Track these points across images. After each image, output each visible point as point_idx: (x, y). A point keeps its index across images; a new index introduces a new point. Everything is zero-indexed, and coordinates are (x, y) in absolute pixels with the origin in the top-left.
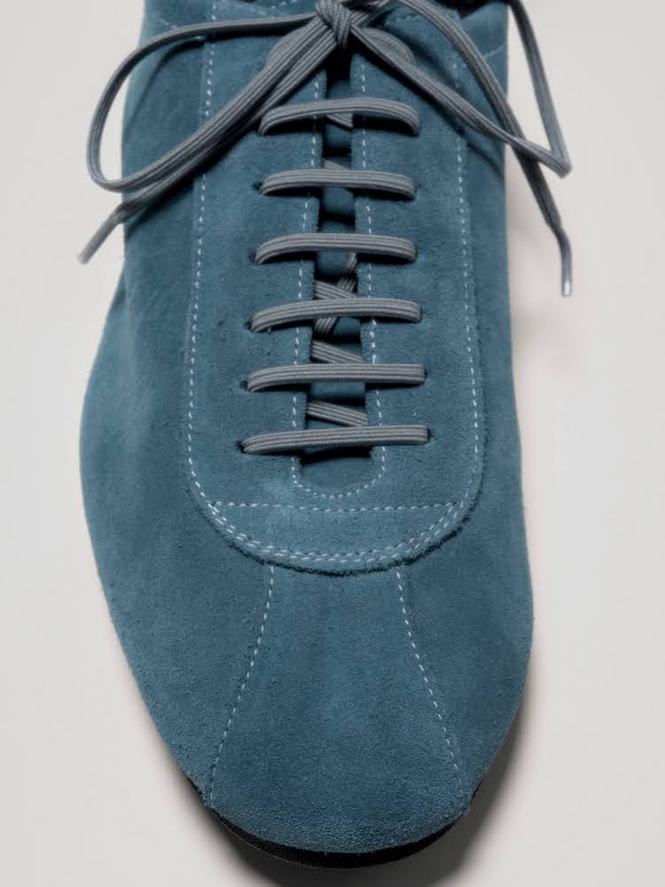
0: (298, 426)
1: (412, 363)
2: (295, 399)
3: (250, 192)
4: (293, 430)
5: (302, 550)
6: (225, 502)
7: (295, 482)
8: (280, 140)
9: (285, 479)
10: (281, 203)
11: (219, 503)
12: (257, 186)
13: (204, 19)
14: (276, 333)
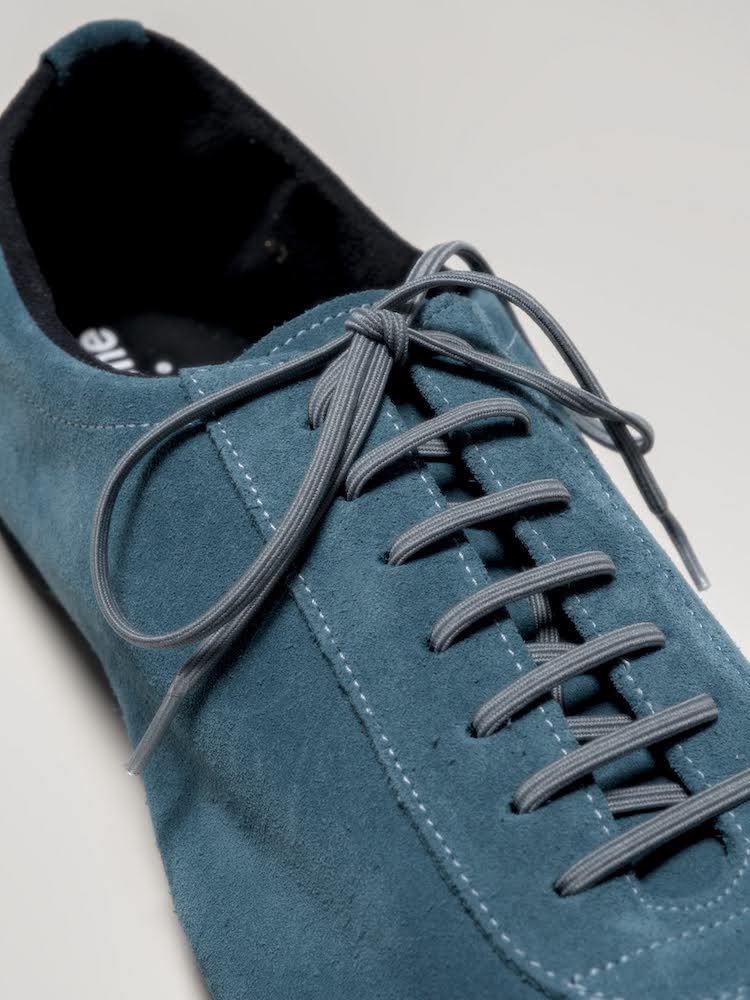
0: (612, 831)
1: (694, 695)
2: (590, 797)
3: (380, 568)
4: (610, 839)
5: (727, 989)
6: (586, 973)
7: (649, 906)
8: (384, 493)
9: (636, 909)
10: (430, 565)
11: (577, 977)
12: (385, 558)
13: (188, 399)
14: (519, 725)
